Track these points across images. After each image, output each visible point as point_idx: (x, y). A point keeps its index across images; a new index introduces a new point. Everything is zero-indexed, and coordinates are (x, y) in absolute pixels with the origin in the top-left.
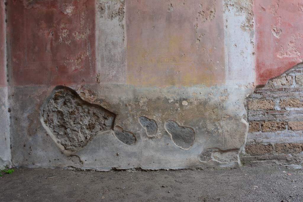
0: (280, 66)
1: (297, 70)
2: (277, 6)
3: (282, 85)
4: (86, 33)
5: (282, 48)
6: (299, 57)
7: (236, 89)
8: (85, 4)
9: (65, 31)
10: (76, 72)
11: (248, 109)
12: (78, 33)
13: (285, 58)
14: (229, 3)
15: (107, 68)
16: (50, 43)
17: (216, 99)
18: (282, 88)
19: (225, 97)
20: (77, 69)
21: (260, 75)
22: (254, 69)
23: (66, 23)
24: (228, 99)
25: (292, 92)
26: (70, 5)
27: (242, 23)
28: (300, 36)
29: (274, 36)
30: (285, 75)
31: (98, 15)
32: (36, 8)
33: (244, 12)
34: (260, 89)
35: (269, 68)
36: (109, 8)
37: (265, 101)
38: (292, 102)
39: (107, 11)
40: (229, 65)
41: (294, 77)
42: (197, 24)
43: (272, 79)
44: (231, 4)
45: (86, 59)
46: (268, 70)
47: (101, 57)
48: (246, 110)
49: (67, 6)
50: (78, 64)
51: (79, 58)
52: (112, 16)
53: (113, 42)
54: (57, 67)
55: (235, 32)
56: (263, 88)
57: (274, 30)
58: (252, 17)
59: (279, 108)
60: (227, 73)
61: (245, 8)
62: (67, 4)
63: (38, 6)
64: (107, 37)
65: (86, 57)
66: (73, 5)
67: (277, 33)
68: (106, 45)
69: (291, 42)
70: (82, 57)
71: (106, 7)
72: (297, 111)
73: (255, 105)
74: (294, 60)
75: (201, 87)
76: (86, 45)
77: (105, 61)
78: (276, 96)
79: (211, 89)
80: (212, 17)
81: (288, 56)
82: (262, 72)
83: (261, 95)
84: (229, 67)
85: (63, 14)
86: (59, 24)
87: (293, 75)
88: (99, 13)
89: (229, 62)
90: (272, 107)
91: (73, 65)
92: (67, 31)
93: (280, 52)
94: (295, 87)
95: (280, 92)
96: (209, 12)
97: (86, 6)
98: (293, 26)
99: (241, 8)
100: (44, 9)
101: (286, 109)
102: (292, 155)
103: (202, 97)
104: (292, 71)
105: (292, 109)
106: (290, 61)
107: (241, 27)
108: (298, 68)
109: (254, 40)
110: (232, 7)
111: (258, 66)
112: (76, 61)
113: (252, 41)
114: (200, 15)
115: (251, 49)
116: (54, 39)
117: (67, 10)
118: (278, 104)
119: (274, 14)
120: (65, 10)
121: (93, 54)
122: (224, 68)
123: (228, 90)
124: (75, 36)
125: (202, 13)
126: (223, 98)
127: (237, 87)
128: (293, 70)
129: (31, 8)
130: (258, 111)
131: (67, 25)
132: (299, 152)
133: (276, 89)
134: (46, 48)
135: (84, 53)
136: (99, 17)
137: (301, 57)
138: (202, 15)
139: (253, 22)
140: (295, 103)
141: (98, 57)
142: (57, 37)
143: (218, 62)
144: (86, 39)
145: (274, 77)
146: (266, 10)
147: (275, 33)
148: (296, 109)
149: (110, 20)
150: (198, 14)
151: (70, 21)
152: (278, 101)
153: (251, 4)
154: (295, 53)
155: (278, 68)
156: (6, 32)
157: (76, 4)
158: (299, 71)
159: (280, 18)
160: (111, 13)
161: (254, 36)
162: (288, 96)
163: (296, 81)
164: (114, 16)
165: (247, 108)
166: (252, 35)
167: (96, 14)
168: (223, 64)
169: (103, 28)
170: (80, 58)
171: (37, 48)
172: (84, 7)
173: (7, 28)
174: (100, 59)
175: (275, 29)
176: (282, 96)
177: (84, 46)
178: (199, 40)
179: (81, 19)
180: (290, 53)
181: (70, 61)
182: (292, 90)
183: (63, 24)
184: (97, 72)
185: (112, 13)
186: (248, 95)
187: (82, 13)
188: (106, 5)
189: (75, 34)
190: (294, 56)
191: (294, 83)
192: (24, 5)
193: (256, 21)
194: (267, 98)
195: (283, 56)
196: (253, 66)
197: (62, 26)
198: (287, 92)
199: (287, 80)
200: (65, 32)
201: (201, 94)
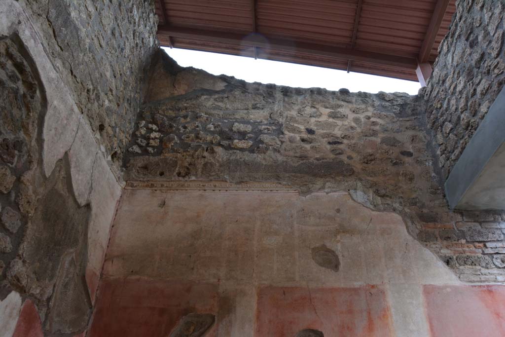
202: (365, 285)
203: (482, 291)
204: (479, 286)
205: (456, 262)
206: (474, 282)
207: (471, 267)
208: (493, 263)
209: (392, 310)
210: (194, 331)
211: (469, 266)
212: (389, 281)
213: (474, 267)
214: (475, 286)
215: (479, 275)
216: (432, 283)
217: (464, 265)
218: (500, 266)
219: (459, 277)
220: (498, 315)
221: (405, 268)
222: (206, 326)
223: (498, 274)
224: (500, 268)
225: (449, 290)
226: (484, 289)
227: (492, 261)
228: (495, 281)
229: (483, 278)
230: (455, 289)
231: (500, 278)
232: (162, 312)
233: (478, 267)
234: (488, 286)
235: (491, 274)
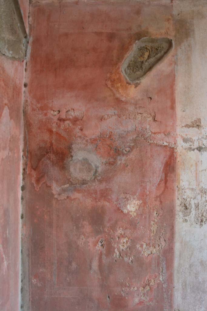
4: (159, 245)
8: (158, 199)
9: (125, 241)
10: (140, 306)
12: (147, 245)
15: (192, 302)
16: (97, 258)
20: (143, 302)
23: (126, 228)
26: (134, 199)
31: (179, 217)
32: (74, 199)
36: (197, 206)
39: (193, 212)
45: (158, 287)
47: (182, 284)
49: (128, 200)
50: (144, 294)
51: (147, 285)
52: (202, 221)
53: (202, 261)
54: (109, 297)
62: (128, 196)
63: (77, 195)
64: (192, 254)
65: (158, 284)
66: (139, 199)
68: (191, 266)
70: (151, 284)
71: (193, 206)
76: (158, 264)
77: (189, 290)
85: (122, 212)
86: (113, 228)
88: (181, 214)
91: (136, 295)
92: (127, 241)
97: (161, 202)
100: (89, 202)
112: (141, 289)
116: (104, 252)
117: (128, 206)
120: (125, 206)
121: (170, 279)
124: (140, 249)
129: (66, 198)
131: (128, 232)
134: (90, 266)
135: (156, 277)
136: (181, 220)
141: (178, 284)
142: (110, 250)
144: (159, 256)
149: (198, 226)
151: (133, 224)
156: (21, 235)
157: (143, 196)
160: (200, 215)
164: (204, 220)
167: (177, 217)
169: (188, 239)
170: (149, 285)
171: (74, 265)
172: (158, 203)
173: (23, 227)
174: (181, 287)
177: (155, 267)
179: (152, 223)
181: (132, 288)
183: (121, 229)
184: (175, 307)
185: (202, 216)
187: (154, 212)
188: (193, 202)
189: (142, 246)
192: (54, 192)
197: (120, 231)
200: (124, 243)
210: (149, 57)
222: (163, 52)
232: (111, 37)
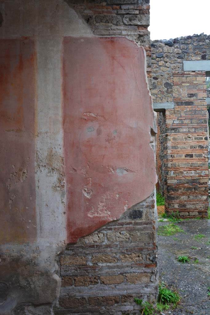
0: (91, 225)
1: (109, 227)
2: (88, 167)
3: (94, 241)
5: (93, 207)
6: (110, 216)
7: (48, 246)
11: (61, 265)
13: (96, 217)
14: (41, 164)
17: (28, 256)
18: (94, 245)
19: (37, 254)
21: (71, 233)
22: (65, 228)
24: (40, 256)
25: (104, 248)
27: (53, 184)
28: (110, 196)
29: (85, 196)
30: (96, 232)
33: (55, 173)
34: (72, 246)
35: (80, 227)
37: (77, 257)
38: (104, 258)
40: (40, 224)
41: (105, 235)
42: (10, 184)
43: (83, 237)
44: (43, 165)
46: (78, 229)
48: (58, 265)
55: (46, 192)
56: (75, 245)
57: (85, 191)
58: (63, 178)
59: (91, 264)
60: (38, 231)
61: (57, 169)
67: (88, 193)
69: (102, 202)
72: (109, 266)
73: (68, 261)
74: (104, 219)
75: (14, 245)
78: (88, 252)
79: (23, 247)
80: (24, 177)
81: (99, 215)
82: (73, 230)
83: (73, 251)
84: (40, 226)
87: (105, 232)
89: (40, 221)
90: (84, 263)
93: (91, 211)
94: (107, 244)
95: (92, 249)
96: (21, 173)
98: (103, 186)
99: (52, 169)
101: (99, 265)
102: (105, 308)
103: (15, 254)
104: (104, 229)
105: (104, 264)
106: (101, 220)
107: (52, 188)
108: (109, 226)
109: (65, 200)
110: (44, 168)
111: (69, 225)
113: (63, 201)
114: (13, 176)
115: (62, 208)
118: (90, 259)
119: (85, 175)
122: (35, 226)
123: (40, 247)
125: (15, 174)
126: (35, 255)
127: (48, 245)
128: (104, 227)
130: (70, 266)
132: (112, 305)
133: (87, 246)
137: (112, 216)
138: (15, 175)
139: (64, 183)
140: (107, 259)
143: (30, 221)
145: (85, 235)
146: (77, 171)
147: (86, 193)
148: (108, 264)
150: (11, 174)
152: (90, 257)
153: (63, 165)
154: (106, 212)
155: (89, 227)
158: (111, 229)
159: (91, 179)
161: (65, 196)
162: (100, 252)
163: (107, 238)
165: (59, 264)
166: (63, 195)
168: (35, 223)
175: (86, 189)
176: (93, 253)
178: (12, 200)
180: (101, 212)
182: (104, 247)
186: (59, 252)
190: (105, 215)
191: (106, 241)
193: (67, 182)
194: (79, 254)
195: (94, 215)
196: (65, 225)
198: (99, 248)
199: (99, 237)
201: (14, 252)
202: (20, 37)
203: (107, 41)
204: (105, 38)
205: (94, 20)
206: (104, 35)
207: (105, 24)
208: (123, 21)
209: (38, 55)
211: (103, 24)
212: (39, 34)
213: (107, 24)
214: (102, 38)
215: (109, 30)
216: (71, 36)
217: (99, 23)
218: (127, 24)
219: (94, 32)
220: (113, 58)
221: (53, 24)
223: (124, 29)
224: (126, 25)
225: (82, 40)
226: (109, 40)
227: (122, 19)
228: (120, 35)
229: (111, 32)
230: (87, 40)
231: (124, 33)
233: (110, 24)
234: (112, 38)
235: (119, 30)
